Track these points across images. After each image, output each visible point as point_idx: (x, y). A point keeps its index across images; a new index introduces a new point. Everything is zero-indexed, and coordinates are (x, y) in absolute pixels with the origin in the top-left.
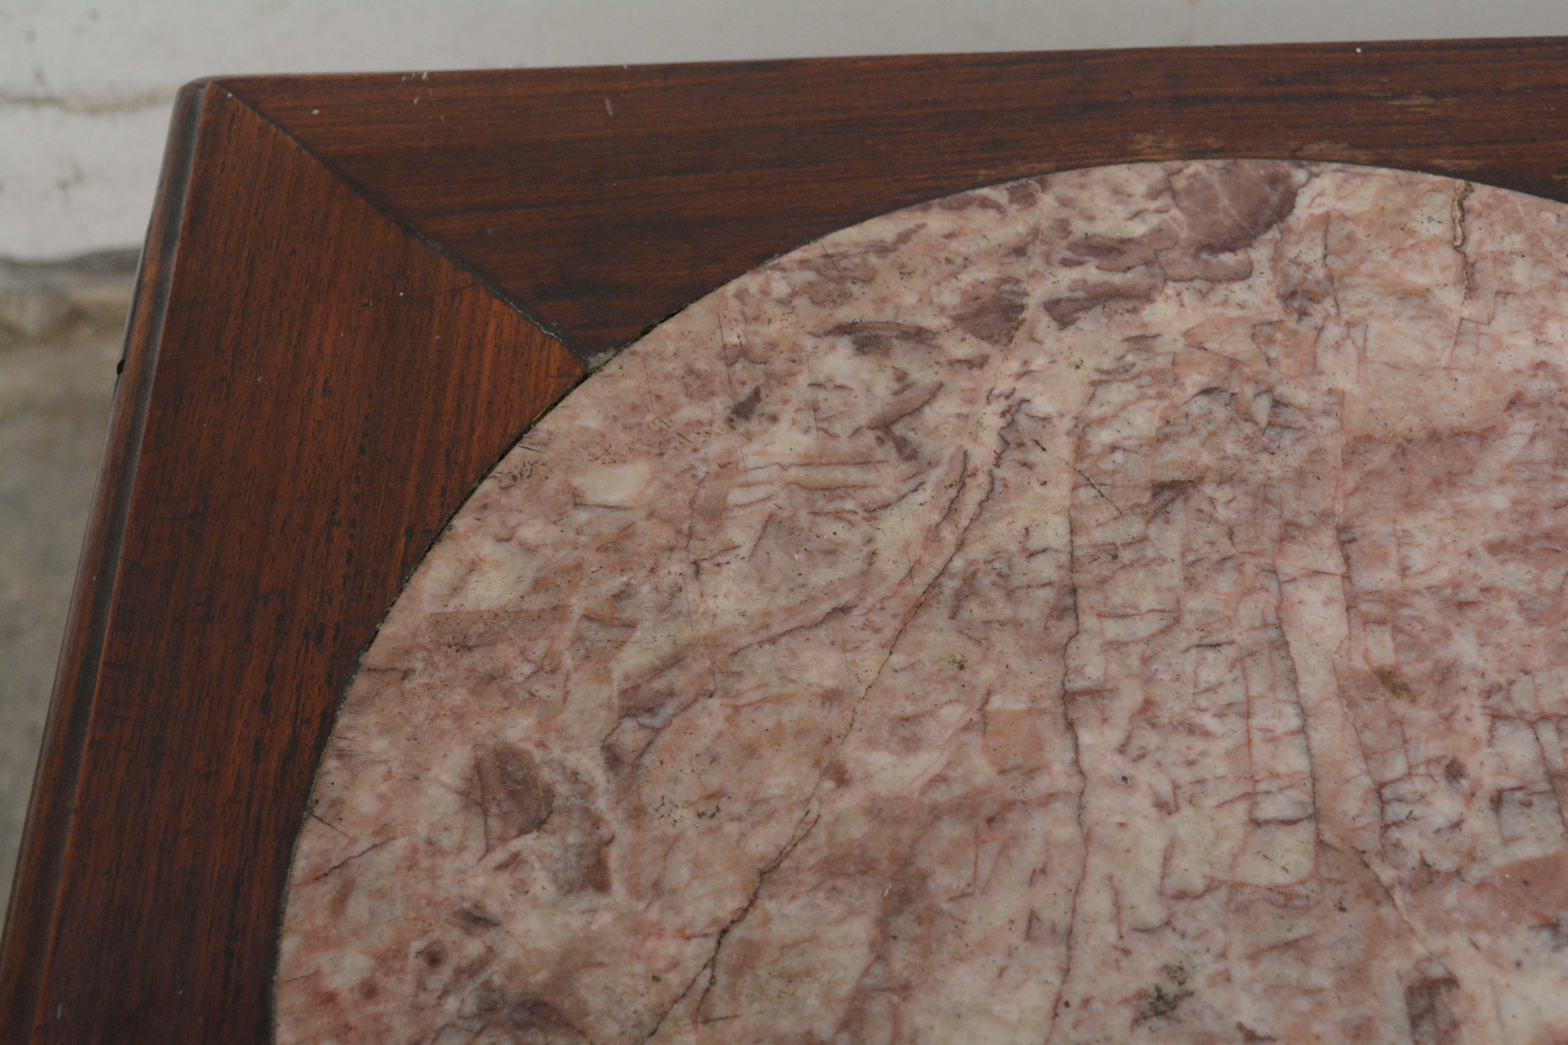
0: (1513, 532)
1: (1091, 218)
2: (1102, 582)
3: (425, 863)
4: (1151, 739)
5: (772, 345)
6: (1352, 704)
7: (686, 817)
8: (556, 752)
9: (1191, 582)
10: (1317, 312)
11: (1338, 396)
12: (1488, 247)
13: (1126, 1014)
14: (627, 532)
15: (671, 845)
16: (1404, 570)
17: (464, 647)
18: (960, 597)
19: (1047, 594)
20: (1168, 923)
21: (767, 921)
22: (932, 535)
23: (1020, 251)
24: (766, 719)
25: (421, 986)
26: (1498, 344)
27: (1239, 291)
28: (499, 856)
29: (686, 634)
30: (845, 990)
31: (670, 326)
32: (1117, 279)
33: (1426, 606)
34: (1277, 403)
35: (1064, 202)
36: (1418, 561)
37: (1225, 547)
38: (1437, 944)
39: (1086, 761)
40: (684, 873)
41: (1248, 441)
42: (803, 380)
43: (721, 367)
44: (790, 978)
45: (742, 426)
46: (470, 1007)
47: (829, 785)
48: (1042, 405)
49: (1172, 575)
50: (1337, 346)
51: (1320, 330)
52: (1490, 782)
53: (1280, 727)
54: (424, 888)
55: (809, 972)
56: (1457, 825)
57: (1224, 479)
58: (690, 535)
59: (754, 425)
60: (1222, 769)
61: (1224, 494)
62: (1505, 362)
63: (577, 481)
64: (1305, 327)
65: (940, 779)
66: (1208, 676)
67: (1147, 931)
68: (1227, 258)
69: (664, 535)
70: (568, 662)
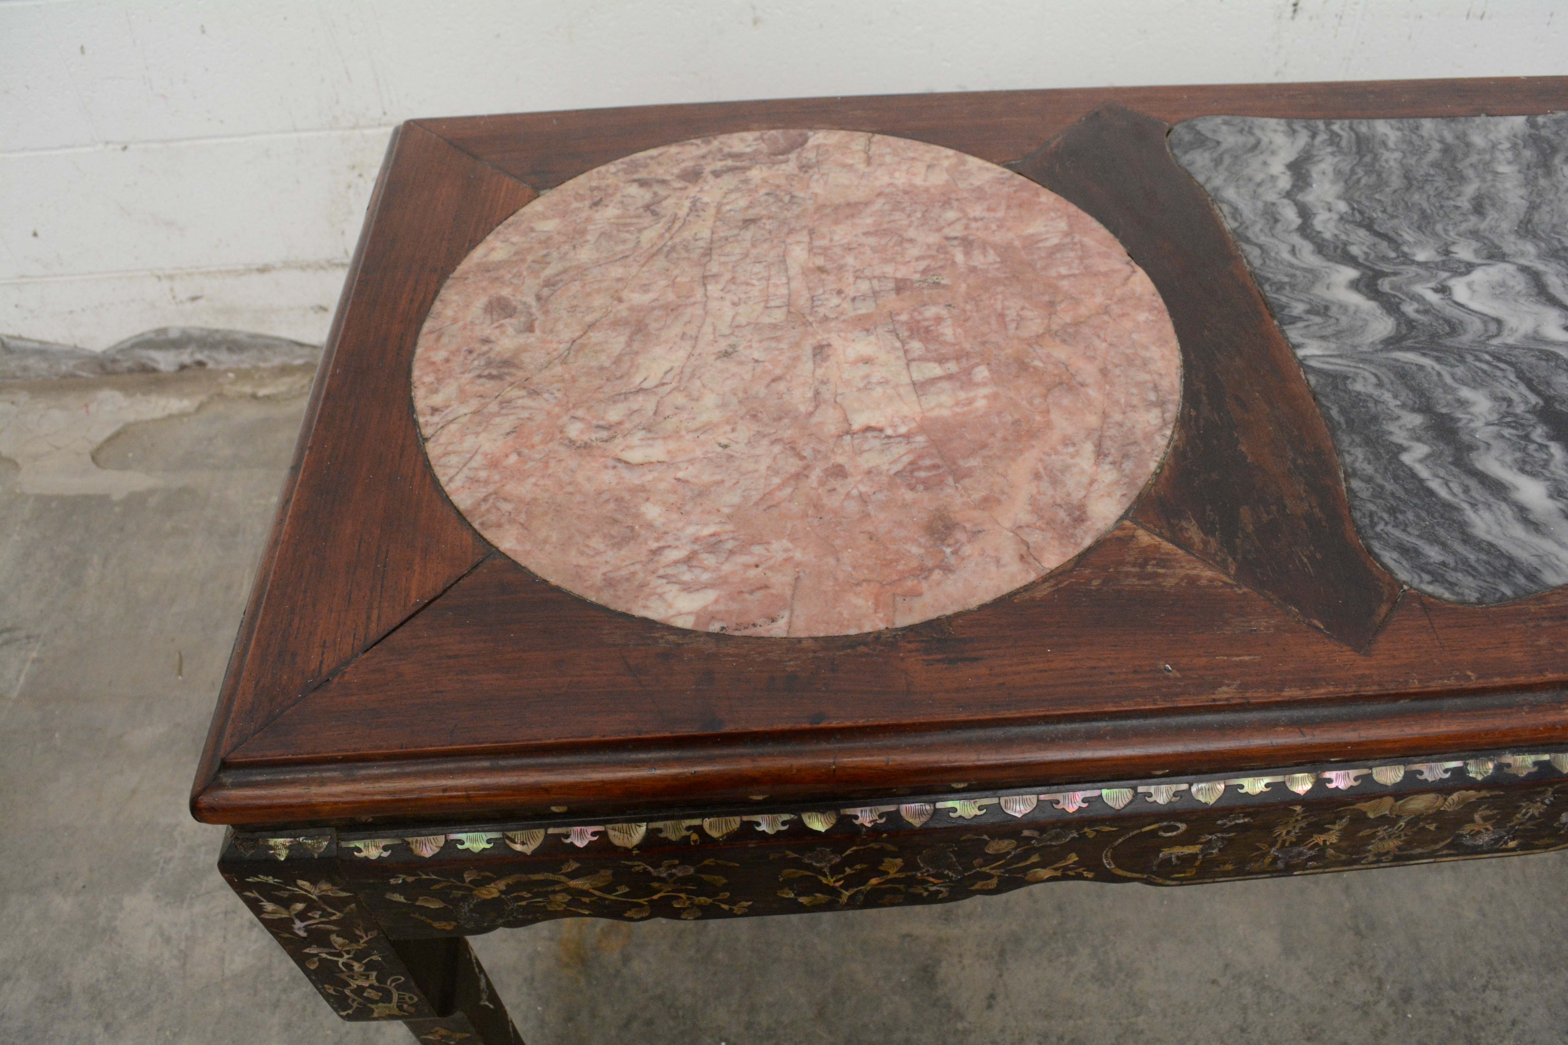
0: (872, 229)
1: (731, 147)
2: (721, 247)
3: (469, 327)
4: (733, 287)
5: (608, 186)
6: (807, 276)
7: (564, 314)
8: (519, 297)
9: (754, 246)
10: (811, 172)
11: (816, 195)
12: (878, 152)
13: (714, 357)
14: (549, 238)
15: (557, 320)
16: (831, 240)
17: (488, 271)
18: (669, 252)
19: (702, 251)
20: (732, 334)
21: (590, 338)
22: (661, 236)
23: (704, 157)
24: (596, 286)
25: (466, 358)
26: (876, 178)
27: (783, 166)
28: (496, 324)
29: (568, 264)
30: (616, 354)
31: (571, 182)
32: (738, 164)
33: (838, 250)
34: (793, 197)
35: (721, 143)
36: (836, 238)
37: (768, 236)
38: (826, 336)
39: (709, 294)
40: (562, 327)
41: (780, 208)
42: (618, 195)
43: (589, 192)
44: (596, 352)
45: (595, 208)
46: (483, 363)
47: (616, 302)
48: (706, 199)
49: (747, 244)
50: (817, 181)
51: (811, 177)
52: (852, 294)
53: (779, 282)
54: (469, 334)
55: (603, 350)
56: (838, 306)
57: (769, 218)
58: (573, 238)
59: (599, 208)
60: (757, 294)
61: (768, 222)
62: (878, 184)
63: (532, 225)
64: (806, 176)
65: (656, 300)
66: (756, 270)
67: (724, 336)
68: (781, 157)
69: (563, 239)
70: (525, 273)
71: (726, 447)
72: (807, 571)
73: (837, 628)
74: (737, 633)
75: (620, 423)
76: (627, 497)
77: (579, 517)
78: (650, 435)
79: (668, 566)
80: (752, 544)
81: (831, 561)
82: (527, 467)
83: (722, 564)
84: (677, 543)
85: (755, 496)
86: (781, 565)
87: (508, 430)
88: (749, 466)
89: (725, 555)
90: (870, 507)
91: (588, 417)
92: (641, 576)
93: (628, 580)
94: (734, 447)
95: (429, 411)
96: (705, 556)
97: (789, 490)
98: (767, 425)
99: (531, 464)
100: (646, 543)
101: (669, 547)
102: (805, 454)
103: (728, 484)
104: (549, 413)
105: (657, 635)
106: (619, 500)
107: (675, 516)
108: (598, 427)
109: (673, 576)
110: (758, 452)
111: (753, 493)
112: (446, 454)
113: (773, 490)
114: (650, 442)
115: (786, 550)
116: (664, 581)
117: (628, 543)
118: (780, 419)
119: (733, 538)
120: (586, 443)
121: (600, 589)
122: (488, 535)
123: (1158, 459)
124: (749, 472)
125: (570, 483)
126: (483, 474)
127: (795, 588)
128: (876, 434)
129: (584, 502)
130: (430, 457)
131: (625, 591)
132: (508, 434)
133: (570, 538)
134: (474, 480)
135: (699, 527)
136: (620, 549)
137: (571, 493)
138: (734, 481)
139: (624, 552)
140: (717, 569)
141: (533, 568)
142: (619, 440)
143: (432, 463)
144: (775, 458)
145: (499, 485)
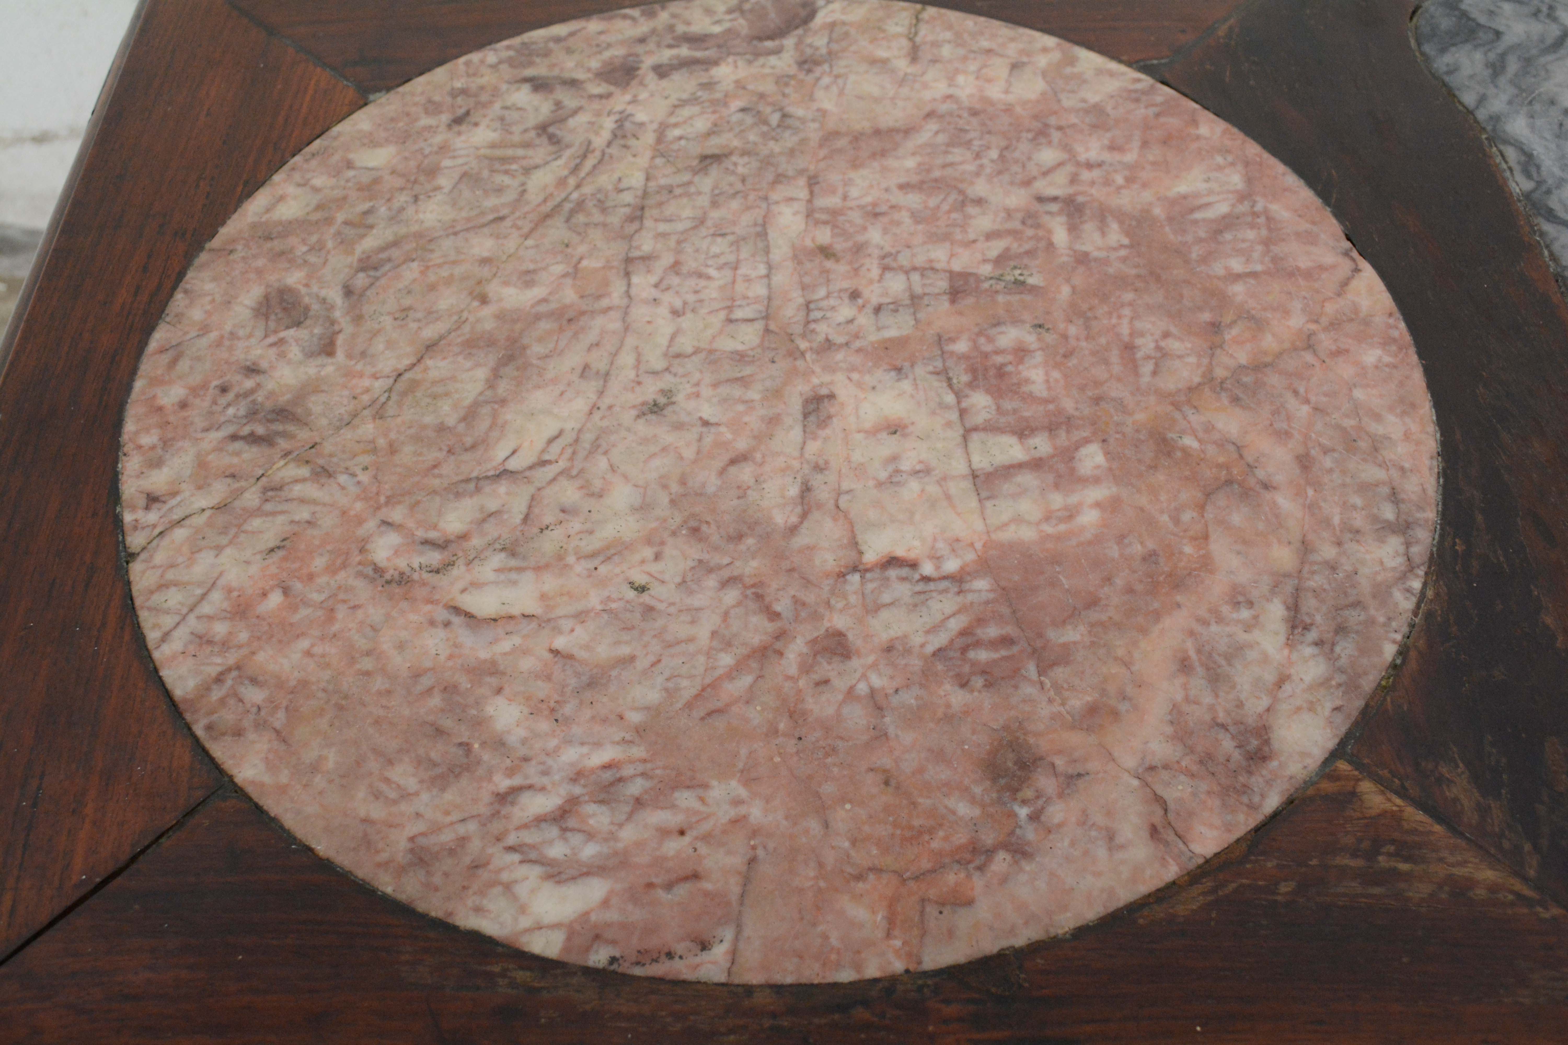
0: (915, 179)
1: (688, 24)
2: (660, 204)
3: (227, 343)
4: (675, 280)
5: (482, 88)
6: (800, 263)
7: (387, 321)
8: (315, 289)
9: (715, 204)
10: (818, 71)
11: (823, 113)
12: (930, 38)
13: (634, 413)
14: (376, 181)
15: (375, 333)
16: (845, 198)
17: (269, 238)
18: (572, 212)
19: (627, 210)
20: (667, 369)
21: (426, 369)
22: (562, 182)
23: (642, 40)
24: (445, 273)
25: (214, 402)
26: (925, 86)
27: (773, 60)
28: (272, 339)
29: (403, 230)
30: (467, 402)
31: (421, 80)
32: (699, 54)
33: (856, 217)
34: (785, 116)
35: (674, 16)
36: (854, 192)
37: (739, 186)
38: (827, 378)
39: (633, 291)
40: (381, 347)
41: (764, 135)
42: (497, 106)
43: (449, 99)
44: (435, 397)
45: (456, 128)
46: (242, 412)
47: (476, 304)
48: (641, 116)
49: (704, 201)
50: (827, 88)
51: (818, 79)
52: (875, 300)
53: (754, 274)
54: (225, 355)
55: (447, 394)
56: (851, 321)
57: (745, 153)
58: (415, 182)
59: (463, 127)
60: (714, 295)
61: (742, 161)
62: (927, 95)
63: (351, 156)
64: (810, 78)
65: (544, 300)
66: (715, 249)
67: (655, 373)
68: (769, 44)
69: (399, 182)
70: (330, 244)
71: (642, 589)
72: (771, 845)
73: (817, 967)
74: (638, 971)
75: (464, 537)
76: (464, 682)
77: (377, 722)
78: (513, 563)
79: (525, 826)
80: (674, 788)
81: (814, 825)
82: (296, 618)
83: (621, 825)
84: (545, 780)
85: (688, 689)
86: (724, 832)
87: (271, 545)
88: (679, 629)
89: (627, 809)
90: (887, 720)
91: (411, 524)
92: (475, 845)
93: (452, 852)
94: (657, 590)
95: (142, 502)
96: (591, 808)
97: (747, 680)
98: (716, 549)
99: (304, 612)
100: (490, 780)
101: (530, 787)
102: (778, 608)
103: (642, 664)
104: (344, 513)
105: (497, 969)
106: (449, 689)
107: (544, 725)
108: (426, 542)
109: (533, 847)
110: (697, 601)
111: (685, 683)
112: (163, 586)
113: (720, 678)
114: (514, 576)
115: (737, 802)
116: (516, 857)
117: (458, 776)
118: (740, 537)
119: (643, 774)
120: (402, 574)
121: (402, 870)
122: (218, 750)
123: (1398, 637)
124: (678, 643)
125: (368, 653)
126: (220, 629)
127: (746, 881)
128: (905, 572)
129: (389, 692)
130: (136, 590)
131: (446, 875)
132: (272, 550)
133: (358, 763)
134: (203, 640)
135: (585, 750)
136: (443, 790)
137: (367, 673)
138: (652, 658)
139: (449, 796)
140: (611, 837)
141: (289, 821)
142: (458, 571)
143: (138, 602)
144: (726, 615)
145: (245, 651)
